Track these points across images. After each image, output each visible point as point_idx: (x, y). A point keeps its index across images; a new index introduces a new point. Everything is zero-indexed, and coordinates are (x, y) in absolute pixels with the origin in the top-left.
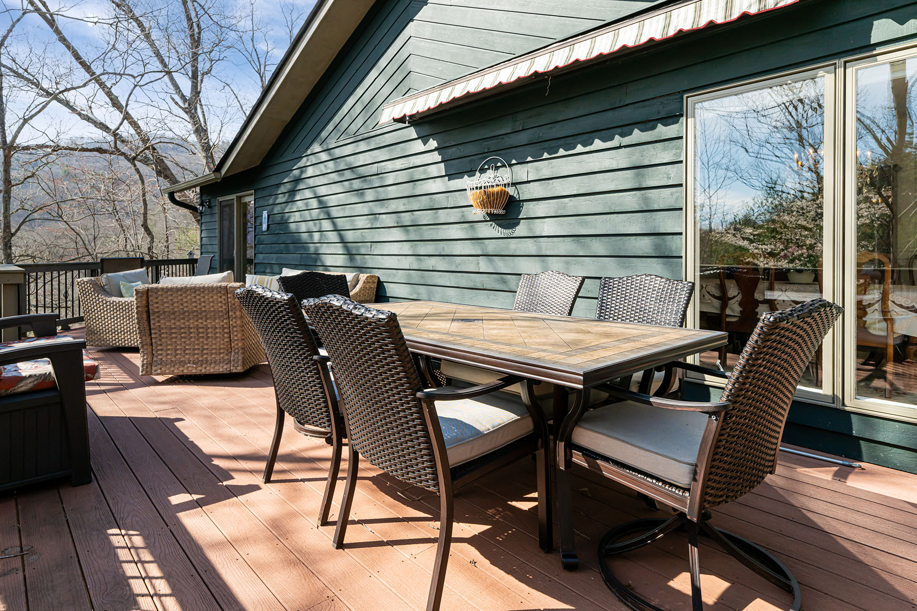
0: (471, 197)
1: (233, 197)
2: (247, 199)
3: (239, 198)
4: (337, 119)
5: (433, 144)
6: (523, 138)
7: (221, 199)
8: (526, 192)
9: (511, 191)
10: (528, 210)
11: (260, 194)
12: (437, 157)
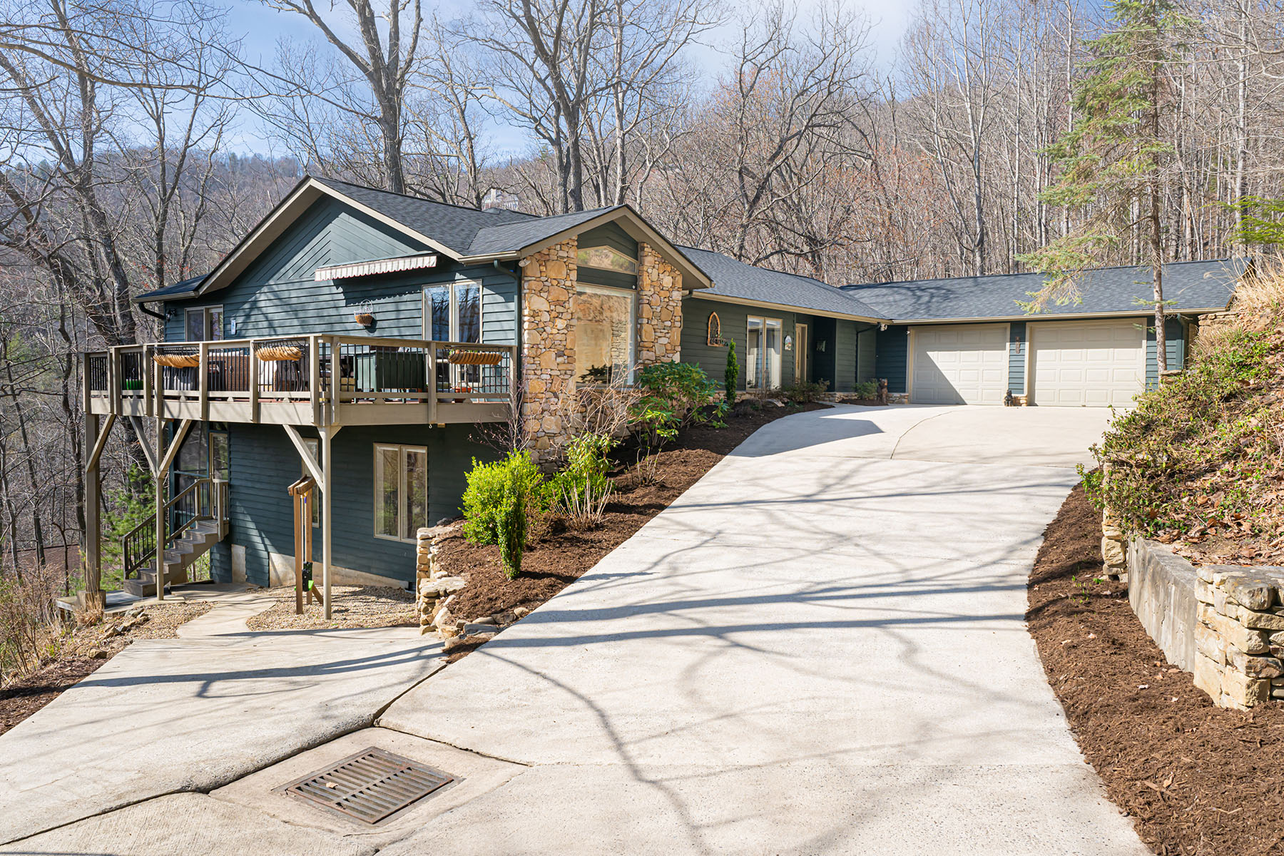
0: (355, 318)
1: (203, 308)
2: (213, 311)
3: (207, 310)
4: (283, 270)
5: (341, 290)
6: (378, 292)
7: (188, 309)
8: (378, 317)
9: (373, 315)
10: (379, 324)
11: (229, 308)
12: (342, 296)
